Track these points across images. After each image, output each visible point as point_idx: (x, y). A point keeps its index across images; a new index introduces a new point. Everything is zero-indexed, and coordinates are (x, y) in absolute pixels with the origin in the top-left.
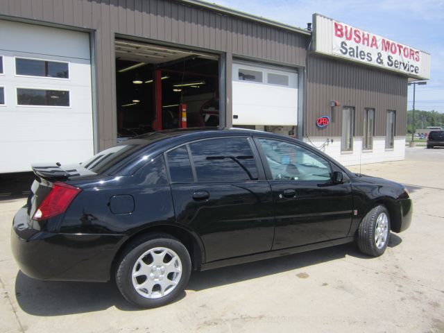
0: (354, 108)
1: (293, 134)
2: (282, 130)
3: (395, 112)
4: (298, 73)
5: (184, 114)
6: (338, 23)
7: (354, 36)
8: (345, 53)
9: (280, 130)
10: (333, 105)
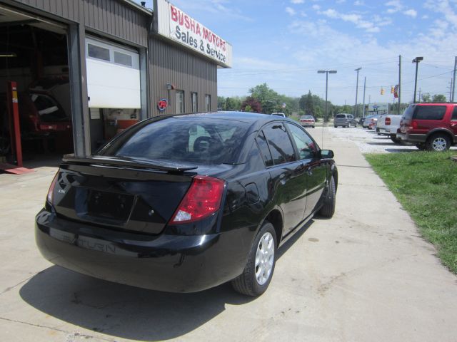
0: (183, 92)
1: (135, 118)
2: (122, 113)
3: (210, 96)
4: (139, 53)
5: (15, 94)
6: (173, 7)
7: (185, 22)
8: (179, 38)
9: (119, 113)
10: (170, 88)
